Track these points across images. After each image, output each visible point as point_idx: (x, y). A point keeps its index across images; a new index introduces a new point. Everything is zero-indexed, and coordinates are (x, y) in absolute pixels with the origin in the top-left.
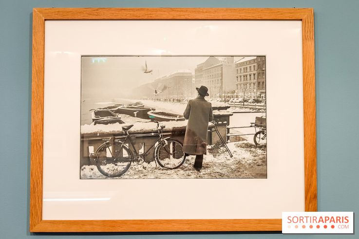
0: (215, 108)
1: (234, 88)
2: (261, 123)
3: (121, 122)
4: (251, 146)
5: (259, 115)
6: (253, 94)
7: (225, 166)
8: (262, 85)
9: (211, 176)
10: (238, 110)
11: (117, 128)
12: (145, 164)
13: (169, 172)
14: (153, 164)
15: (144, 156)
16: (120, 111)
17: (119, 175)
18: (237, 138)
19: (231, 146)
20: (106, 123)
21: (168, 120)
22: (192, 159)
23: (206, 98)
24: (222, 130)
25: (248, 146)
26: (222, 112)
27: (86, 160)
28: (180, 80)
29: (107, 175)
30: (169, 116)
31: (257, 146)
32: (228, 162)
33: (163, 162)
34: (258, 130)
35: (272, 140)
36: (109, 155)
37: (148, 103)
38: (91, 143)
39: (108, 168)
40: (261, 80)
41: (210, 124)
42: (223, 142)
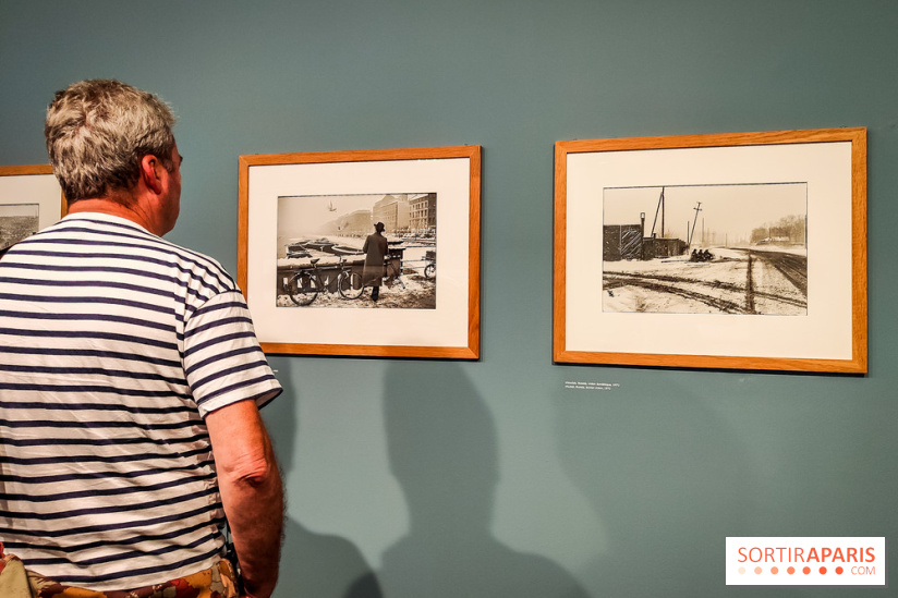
0: (390, 243)
1: (405, 224)
2: (431, 256)
3: (310, 256)
4: (422, 278)
5: (429, 249)
6: (425, 229)
7: (400, 297)
8: (432, 220)
9: (386, 305)
10: (410, 244)
11: (306, 261)
12: (330, 295)
13: (350, 302)
14: (337, 294)
15: (328, 287)
16: (309, 247)
17: (307, 304)
18: (410, 271)
19: (404, 278)
20: (297, 257)
21: (349, 254)
22: (370, 290)
23: (382, 233)
24: (395, 263)
25: (418, 278)
26: (397, 247)
27: (282, 289)
28: (361, 217)
29: (297, 304)
30: (349, 250)
31: (427, 278)
32: (401, 294)
33: (344, 293)
34: (429, 263)
35: (441, 273)
36: (300, 286)
37: (332, 239)
38: (287, 275)
39: (299, 297)
40: (432, 217)
41: (386, 258)
42: (397, 275)
